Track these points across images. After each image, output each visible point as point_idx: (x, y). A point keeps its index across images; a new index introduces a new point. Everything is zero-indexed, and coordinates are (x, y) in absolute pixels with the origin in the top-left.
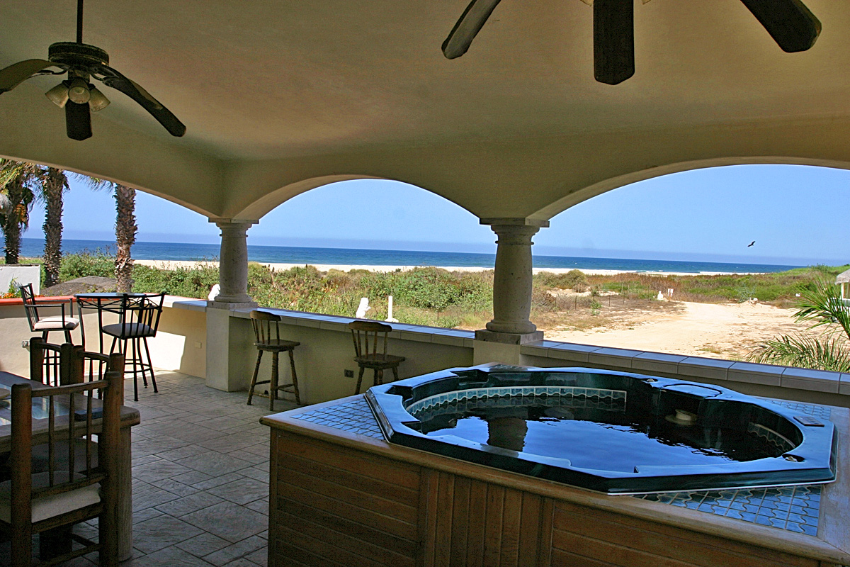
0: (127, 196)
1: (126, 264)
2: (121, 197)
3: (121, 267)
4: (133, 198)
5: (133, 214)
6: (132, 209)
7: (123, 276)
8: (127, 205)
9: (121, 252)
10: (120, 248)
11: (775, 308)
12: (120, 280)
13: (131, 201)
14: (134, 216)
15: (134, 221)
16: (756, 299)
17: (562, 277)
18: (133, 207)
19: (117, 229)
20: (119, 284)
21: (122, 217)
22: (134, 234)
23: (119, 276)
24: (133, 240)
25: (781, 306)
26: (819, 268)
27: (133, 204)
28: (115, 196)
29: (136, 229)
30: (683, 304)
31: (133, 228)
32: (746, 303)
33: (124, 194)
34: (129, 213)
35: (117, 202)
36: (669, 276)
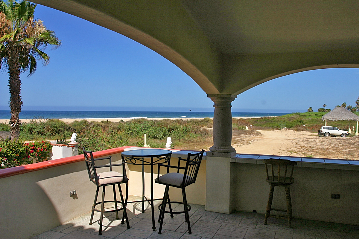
0: (16, 85)
1: (17, 123)
2: (13, 85)
3: (14, 125)
4: (19, 86)
5: (20, 95)
6: (19, 92)
7: (15, 130)
8: (17, 90)
9: (13, 116)
10: (13, 114)
11: (295, 131)
12: (14, 133)
13: (19, 88)
14: (20, 96)
15: (20, 99)
16: (286, 128)
17: (202, 121)
18: (20, 91)
19: (11, 104)
20: (13, 134)
21: (14, 97)
22: (21, 106)
23: (13, 130)
24: (20, 110)
25: (297, 130)
26: (297, 113)
27: (20, 89)
28: (9, 85)
29: (22, 103)
30: (258, 131)
31: (20, 103)
32: (283, 129)
33: (15, 84)
34: (18, 94)
35: (10, 89)
36: (240, 119)
